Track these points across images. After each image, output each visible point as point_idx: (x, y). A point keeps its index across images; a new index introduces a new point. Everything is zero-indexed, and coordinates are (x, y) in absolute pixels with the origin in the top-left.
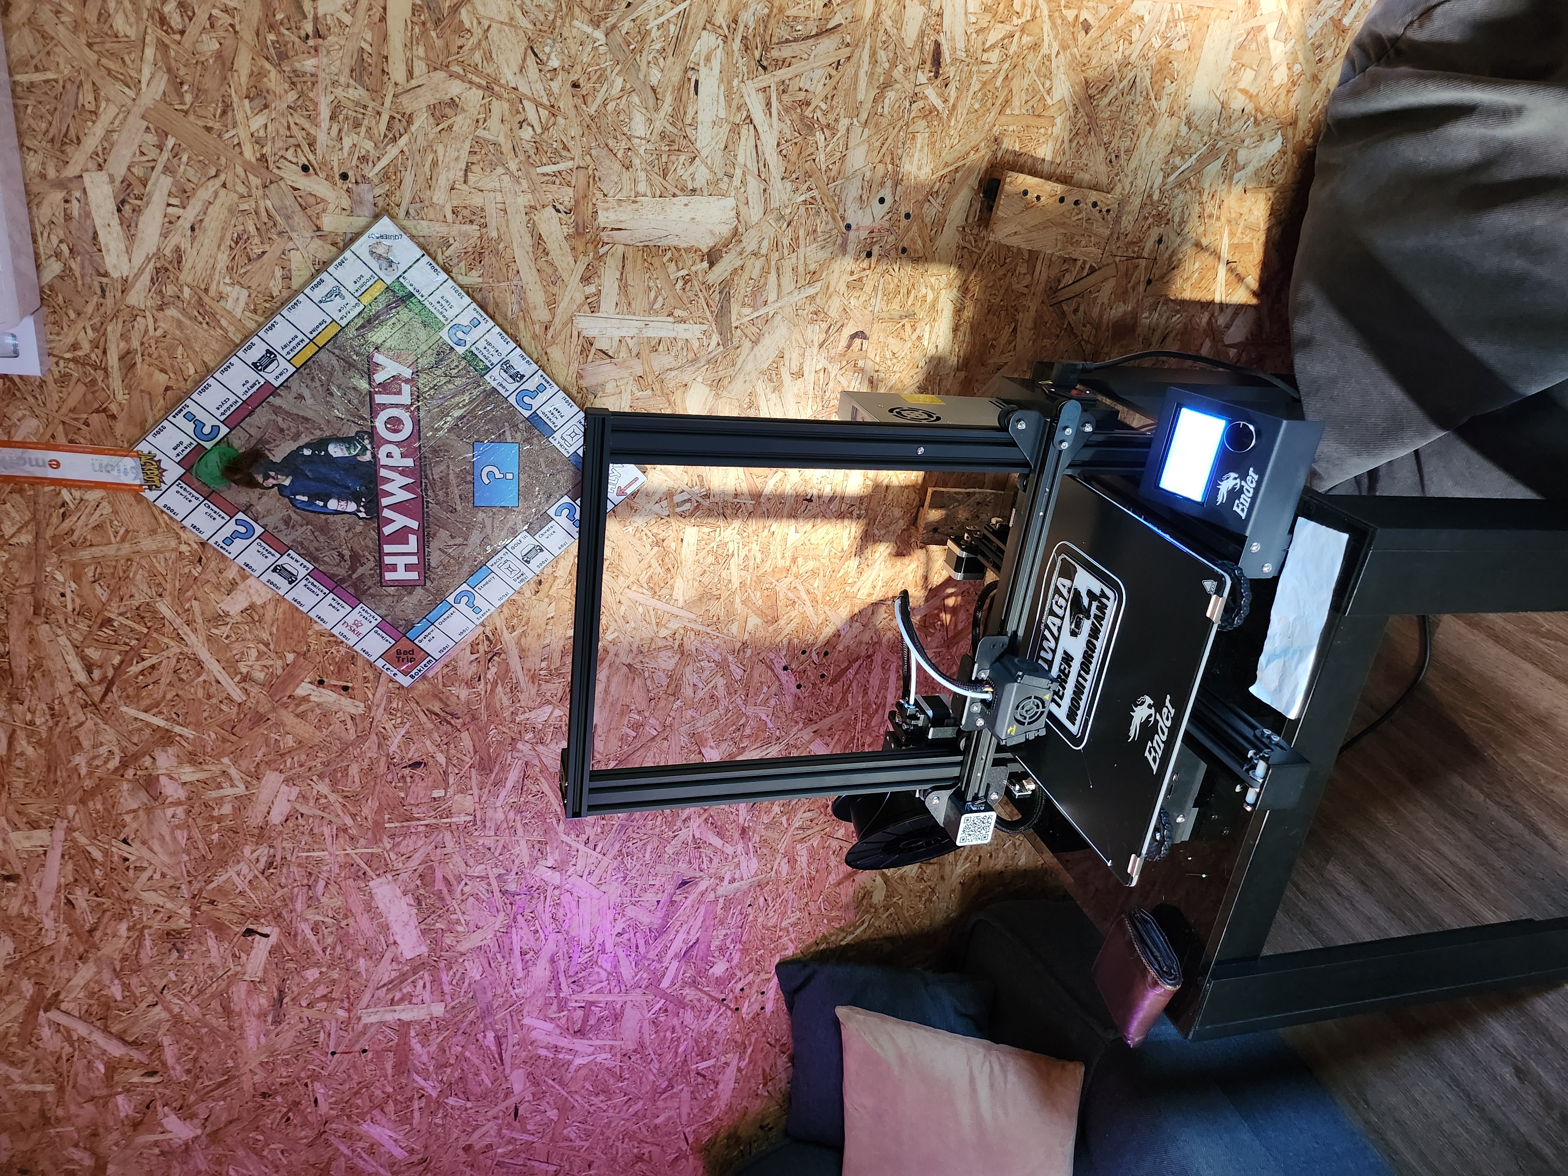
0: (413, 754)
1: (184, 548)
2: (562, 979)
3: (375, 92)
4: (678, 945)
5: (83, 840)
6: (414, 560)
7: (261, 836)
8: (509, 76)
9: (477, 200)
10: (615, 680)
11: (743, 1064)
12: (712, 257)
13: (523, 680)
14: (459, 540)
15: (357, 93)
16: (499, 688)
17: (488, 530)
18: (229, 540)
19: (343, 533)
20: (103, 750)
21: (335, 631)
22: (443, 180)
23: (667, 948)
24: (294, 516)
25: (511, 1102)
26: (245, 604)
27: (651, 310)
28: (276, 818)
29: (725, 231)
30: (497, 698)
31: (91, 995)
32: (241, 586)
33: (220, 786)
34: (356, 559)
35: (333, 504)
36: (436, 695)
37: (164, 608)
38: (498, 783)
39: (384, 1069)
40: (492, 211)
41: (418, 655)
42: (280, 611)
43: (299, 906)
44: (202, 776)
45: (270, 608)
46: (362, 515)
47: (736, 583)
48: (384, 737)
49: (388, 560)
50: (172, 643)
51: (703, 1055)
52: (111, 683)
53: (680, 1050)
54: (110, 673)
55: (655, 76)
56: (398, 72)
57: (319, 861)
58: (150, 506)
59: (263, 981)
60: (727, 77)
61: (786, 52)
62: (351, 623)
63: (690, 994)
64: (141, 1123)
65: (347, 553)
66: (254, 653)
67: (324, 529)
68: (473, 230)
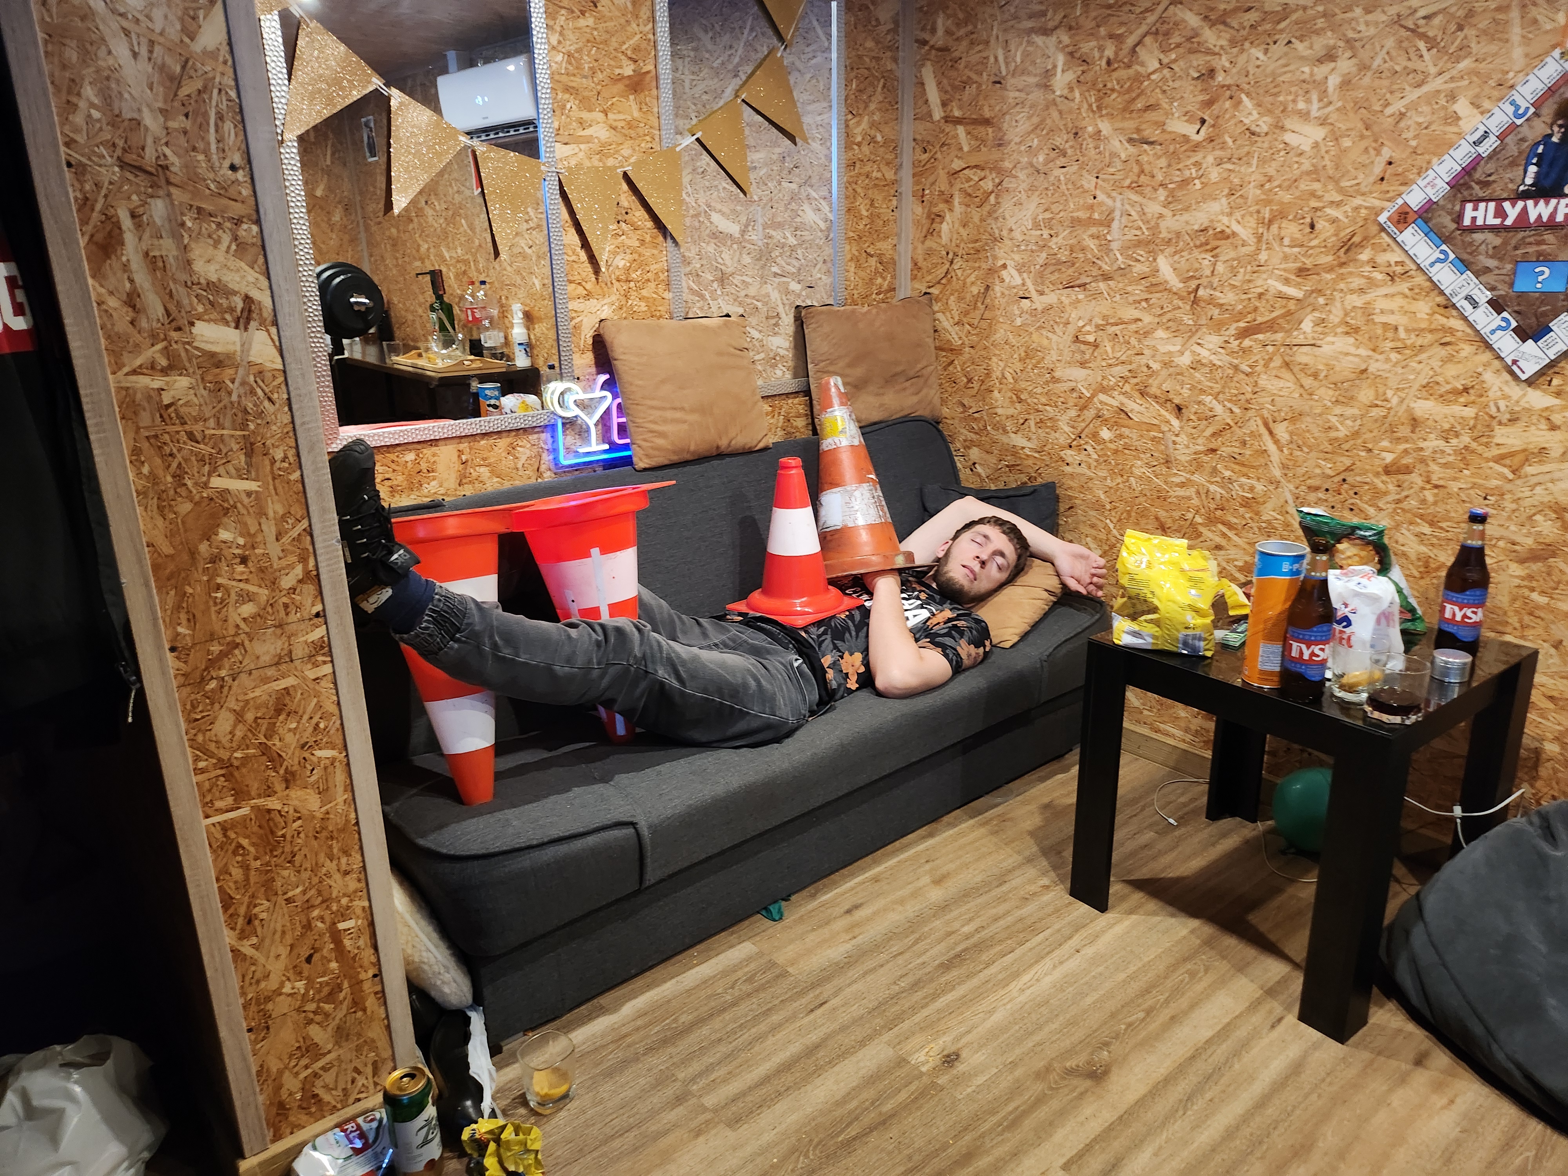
0: (1320, 225)
1: (1511, 74)
2: (1120, 327)
4: (1131, 406)
5: (1294, 17)
6: (1480, 222)
7: (1276, 127)
10: (1356, 360)
11: (1027, 451)
13: (1367, 297)
14: (1490, 252)
16: (1363, 281)
17: (1497, 272)
18: (1513, 103)
19: (1508, 176)
20: (1362, 27)
21: (1430, 172)
23: (1130, 398)
24: (1527, 144)
25: (1034, 295)
26: (1460, 114)
28: (1288, 137)
30: (1356, 279)
31: (1176, 24)
32: (1475, 111)
33: (1320, 100)
34: (1485, 184)
35: (1533, 169)
36: (1365, 238)
37: (1465, 64)
38: (1287, 281)
39: (1078, 210)
41: (1401, 226)
42: (1452, 136)
43: (1218, 153)
44: (1331, 89)
45: (1455, 129)
46: (1522, 188)
47: (1422, 444)
48: (1338, 204)
49: (1482, 205)
50: (1438, 68)
51: (1040, 423)
52: (1413, 31)
53: (1047, 408)
54: (1421, 30)
57: (1248, 164)
58: (1547, 53)
59: (1164, 131)
62: (1435, 182)
63: (1090, 414)
64: (1073, 57)
65: (1491, 179)
66: (1421, 120)
67: (1513, 164)
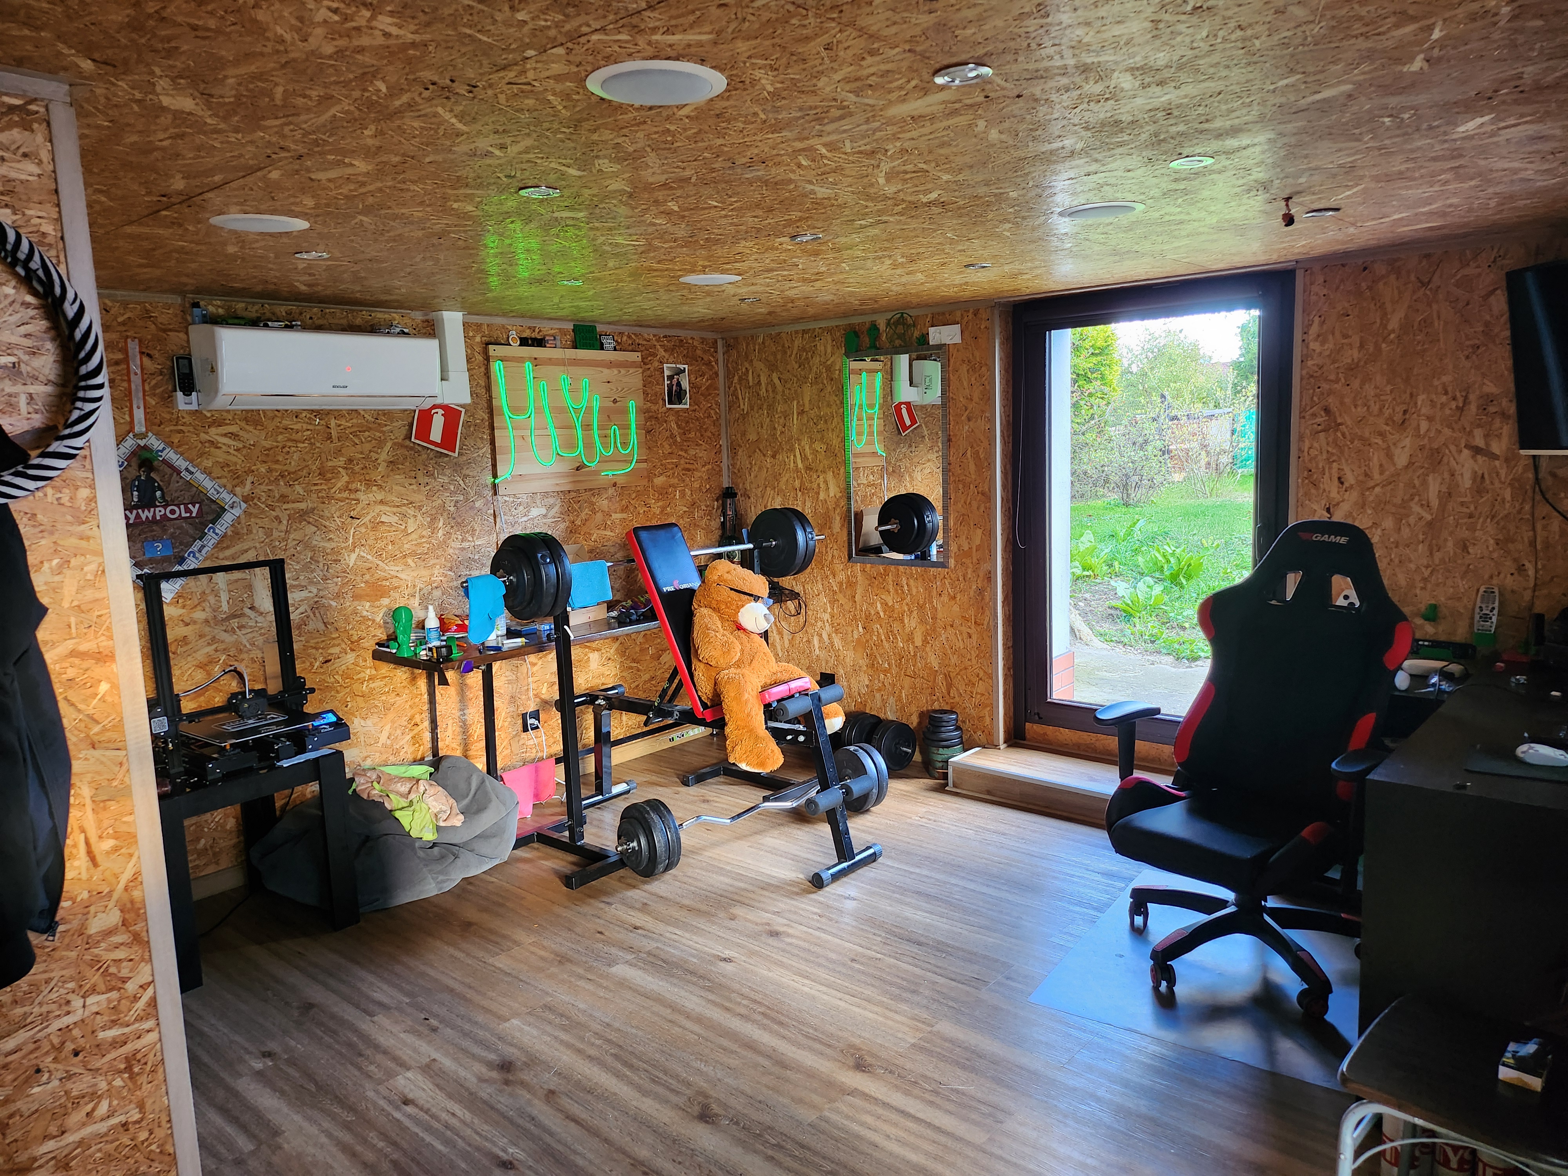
3: (278, 501)
8: (292, 536)
9: (254, 531)
12: (252, 608)
15: (277, 496)
22: (258, 521)
27: (230, 591)
29: (262, 610)
40: (252, 536)
55: (302, 578)
56: (285, 506)
60: (306, 599)
61: (318, 615)
68: (245, 531)
